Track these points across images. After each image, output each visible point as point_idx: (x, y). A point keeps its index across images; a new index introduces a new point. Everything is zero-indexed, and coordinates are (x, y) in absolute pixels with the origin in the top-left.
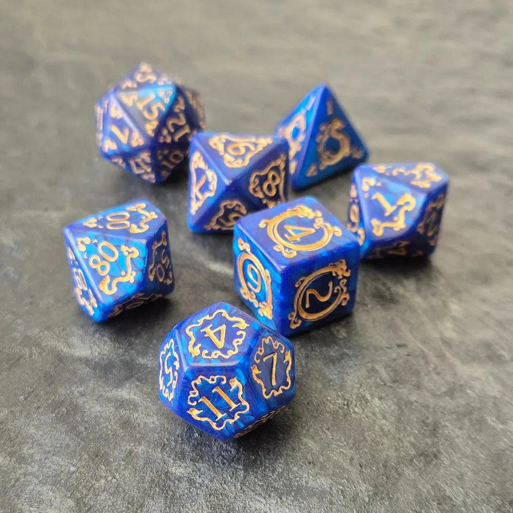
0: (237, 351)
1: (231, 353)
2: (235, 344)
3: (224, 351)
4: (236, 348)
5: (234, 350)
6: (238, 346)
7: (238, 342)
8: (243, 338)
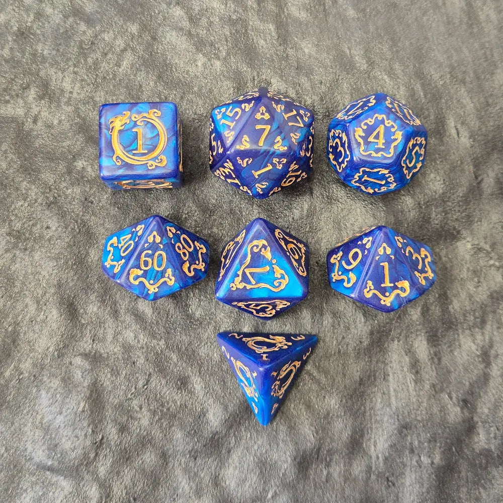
0: (376, 115)
1: (380, 117)
2: (373, 121)
3: (383, 122)
4: (374, 118)
5: (377, 117)
6: (372, 119)
7: (370, 122)
8: (366, 121)
